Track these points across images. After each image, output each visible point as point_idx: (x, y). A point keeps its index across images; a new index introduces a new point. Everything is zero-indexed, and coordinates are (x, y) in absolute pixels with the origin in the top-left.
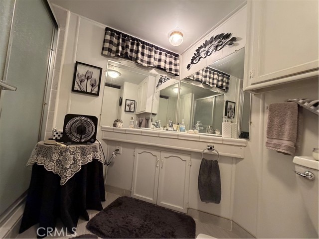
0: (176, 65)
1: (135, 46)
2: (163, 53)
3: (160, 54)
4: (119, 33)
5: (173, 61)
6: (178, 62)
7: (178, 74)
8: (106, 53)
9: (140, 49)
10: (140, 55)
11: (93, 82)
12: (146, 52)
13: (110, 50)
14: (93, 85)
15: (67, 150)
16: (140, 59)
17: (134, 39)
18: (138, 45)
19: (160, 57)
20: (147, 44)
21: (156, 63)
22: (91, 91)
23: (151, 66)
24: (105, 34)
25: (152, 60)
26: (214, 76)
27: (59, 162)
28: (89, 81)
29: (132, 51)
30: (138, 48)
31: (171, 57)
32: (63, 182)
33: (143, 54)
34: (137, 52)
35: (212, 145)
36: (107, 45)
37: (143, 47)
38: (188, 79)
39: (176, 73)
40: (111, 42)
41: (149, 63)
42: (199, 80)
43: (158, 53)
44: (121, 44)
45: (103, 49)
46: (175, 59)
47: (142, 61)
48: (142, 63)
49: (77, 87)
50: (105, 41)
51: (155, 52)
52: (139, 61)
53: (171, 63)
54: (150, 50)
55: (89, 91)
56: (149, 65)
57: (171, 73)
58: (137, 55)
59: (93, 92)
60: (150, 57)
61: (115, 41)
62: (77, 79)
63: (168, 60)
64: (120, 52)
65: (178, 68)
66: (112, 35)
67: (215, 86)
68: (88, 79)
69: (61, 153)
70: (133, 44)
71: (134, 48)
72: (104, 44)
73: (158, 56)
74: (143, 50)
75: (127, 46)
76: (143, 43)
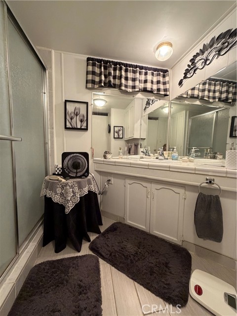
0: (164, 83)
1: (118, 72)
2: (149, 72)
3: (146, 74)
4: (100, 61)
5: (161, 79)
6: (167, 79)
7: (168, 93)
8: (90, 85)
9: (123, 73)
10: (123, 81)
11: (82, 118)
12: (130, 75)
13: (93, 82)
14: (81, 121)
15: (67, 185)
16: (123, 85)
17: (116, 64)
18: (121, 69)
19: (146, 77)
20: (131, 66)
21: (142, 86)
22: (81, 127)
23: (136, 90)
24: (87, 66)
25: (137, 83)
26: (215, 88)
27: (62, 194)
28: (78, 117)
29: (115, 77)
30: (121, 73)
31: (158, 75)
32: (67, 211)
33: (126, 79)
34: (120, 77)
35: (212, 178)
36: (90, 77)
37: (126, 71)
38: (180, 98)
39: (165, 93)
40: (93, 73)
41: (134, 87)
42: (195, 96)
43: (144, 73)
44: (103, 73)
45: (87, 82)
46: (164, 76)
47: (126, 86)
48: (126, 89)
49: (68, 125)
50: (88, 73)
51: (140, 73)
52: (123, 88)
53: (158, 82)
54: (134, 72)
55: (79, 127)
56: (134, 90)
57: (160, 94)
58: (121, 81)
59: (83, 127)
60: (134, 80)
61: (97, 70)
62: (68, 118)
63: (155, 79)
64: (103, 82)
65: (167, 86)
66: (94, 65)
67: (217, 100)
68: (77, 115)
69: (63, 188)
70: (115, 70)
71: (117, 74)
72: (87, 77)
73: (143, 77)
74: (126, 74)
75: (110, 74)
76: (126, 65)
